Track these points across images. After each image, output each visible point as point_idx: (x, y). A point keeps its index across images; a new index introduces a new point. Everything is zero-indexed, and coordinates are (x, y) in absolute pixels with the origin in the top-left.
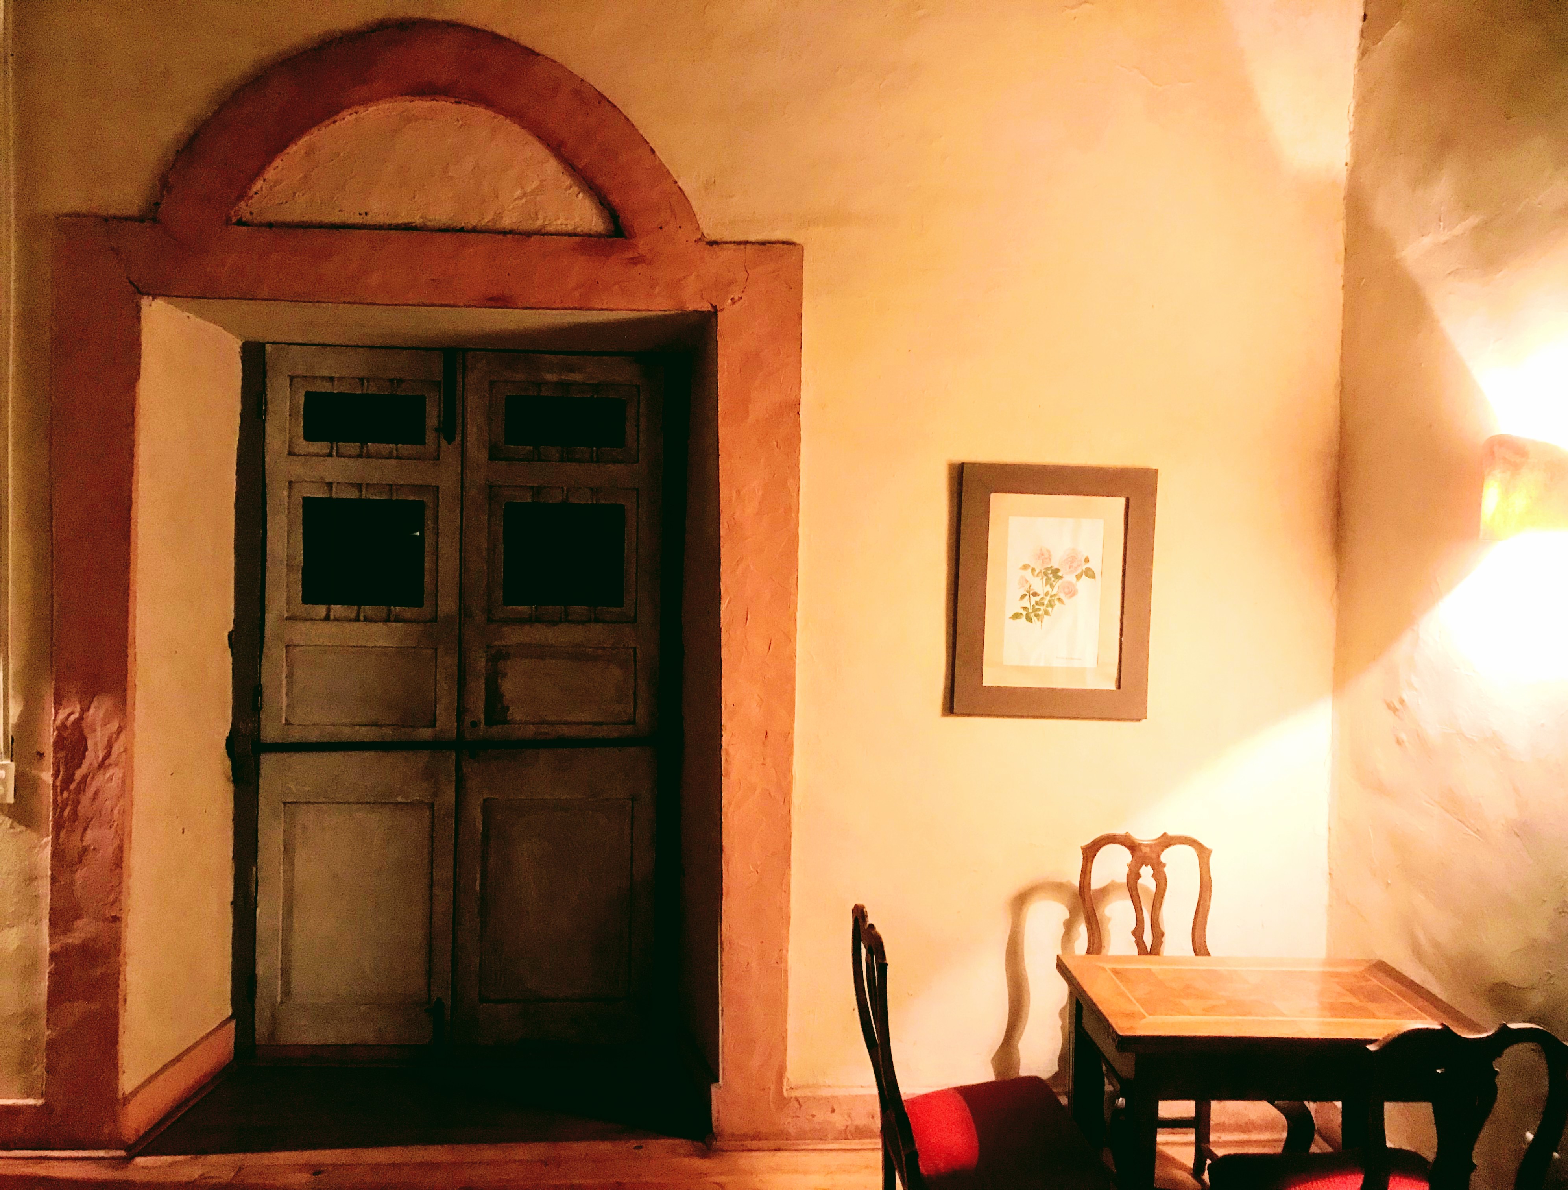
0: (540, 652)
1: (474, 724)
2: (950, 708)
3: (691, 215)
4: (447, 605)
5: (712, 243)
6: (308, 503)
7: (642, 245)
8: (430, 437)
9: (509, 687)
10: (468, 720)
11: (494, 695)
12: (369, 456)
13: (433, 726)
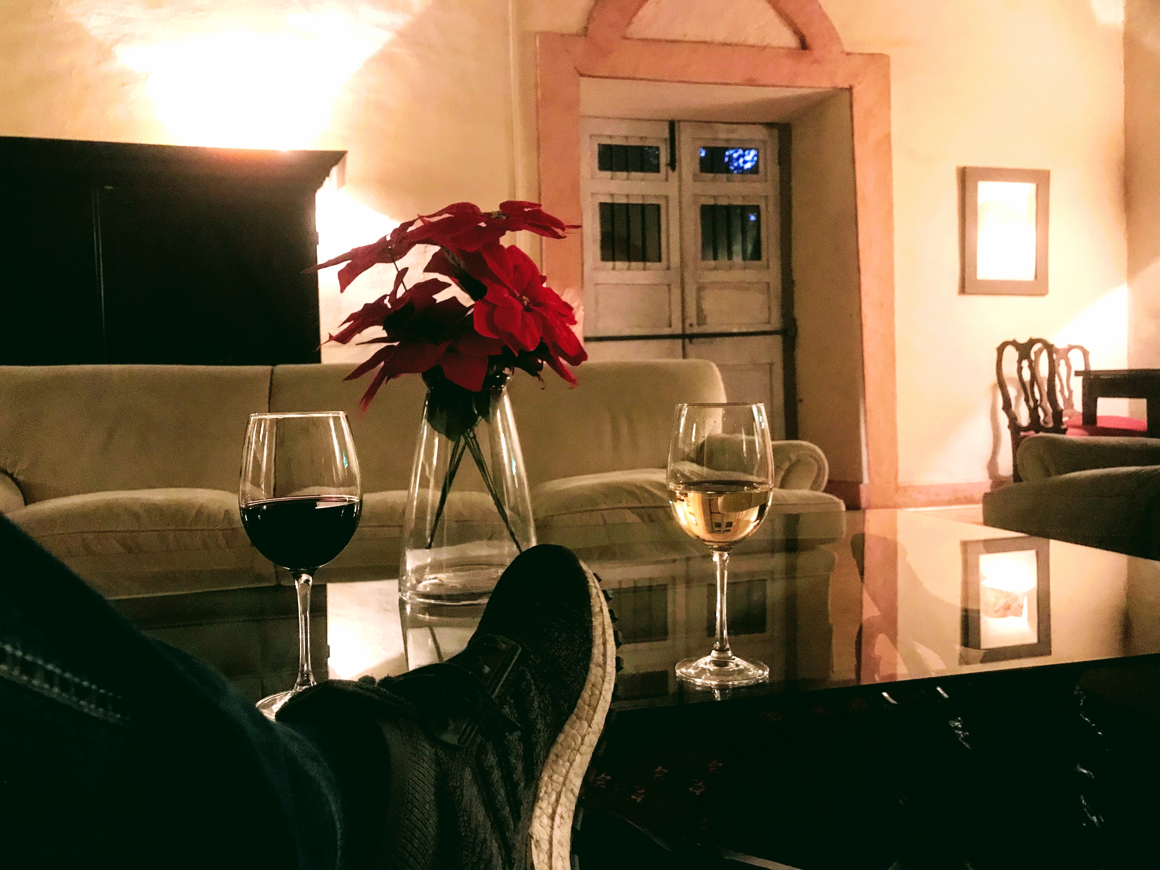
0: (723, 285)
1: (691, 325)
2: (963, 290)
3: (838, 39)
4: (675, 260)
5: (848, 54)
6: (602, 205)
7: (817, 52)
8: (663, 168)
9: (706, 305)
10: (688, 322)
11: (700, 311)
12: (632, 180)
13: (670, 326)
